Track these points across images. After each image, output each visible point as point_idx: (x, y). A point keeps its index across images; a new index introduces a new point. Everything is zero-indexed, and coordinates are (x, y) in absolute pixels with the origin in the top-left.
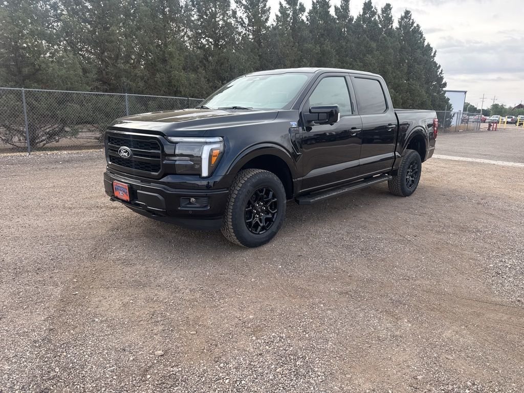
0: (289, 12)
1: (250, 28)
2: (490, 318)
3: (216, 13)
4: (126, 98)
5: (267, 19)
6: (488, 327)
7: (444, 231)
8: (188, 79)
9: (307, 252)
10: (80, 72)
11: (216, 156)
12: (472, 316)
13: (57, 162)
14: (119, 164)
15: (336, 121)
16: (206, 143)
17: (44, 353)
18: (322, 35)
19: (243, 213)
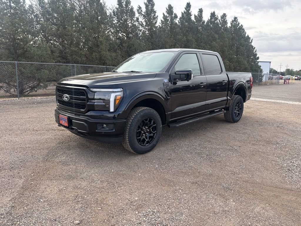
0: (168, 18)
1: (147, 27)
2: (284, 199)
3: (127, 19)
4: (75, 66)
5: (156, 23)
6: (283, 205)
7: (257, 143)
8: (111, 56)
9: (174, 156)
10: (49, 52)
11: (119, 100)
12: (273, 198)
13: (33, 103)
14: (63, 105)
15: (190, 79)
16: (113, 92)
17: (6, 222)
18: (187, 31)
19: (135, 134)
